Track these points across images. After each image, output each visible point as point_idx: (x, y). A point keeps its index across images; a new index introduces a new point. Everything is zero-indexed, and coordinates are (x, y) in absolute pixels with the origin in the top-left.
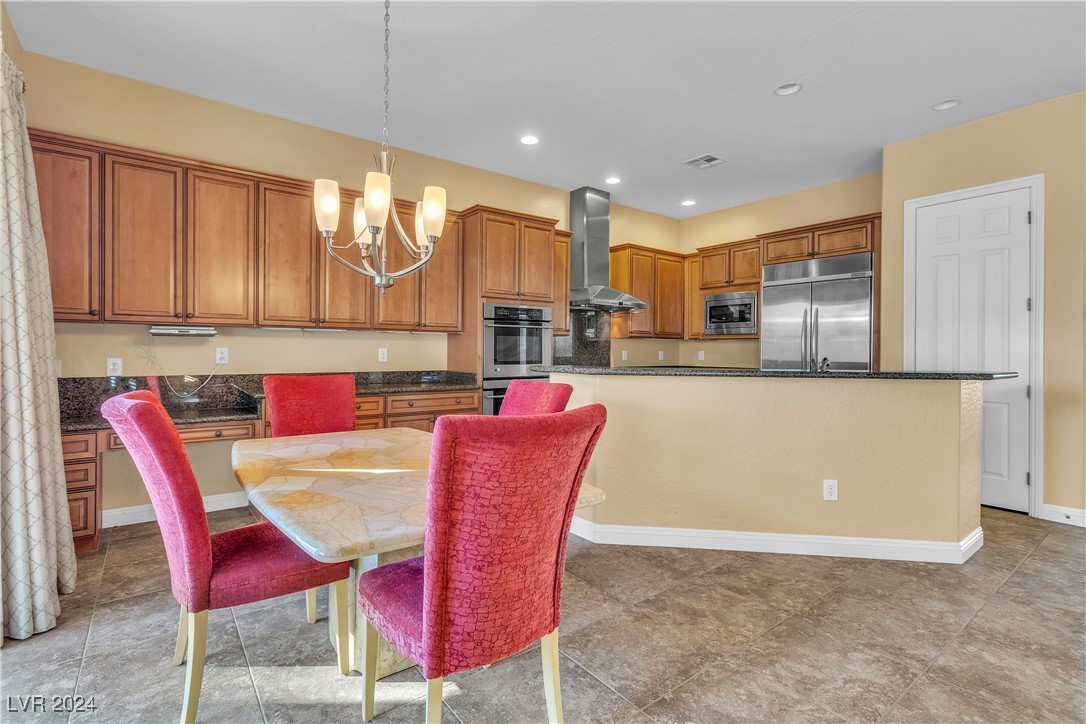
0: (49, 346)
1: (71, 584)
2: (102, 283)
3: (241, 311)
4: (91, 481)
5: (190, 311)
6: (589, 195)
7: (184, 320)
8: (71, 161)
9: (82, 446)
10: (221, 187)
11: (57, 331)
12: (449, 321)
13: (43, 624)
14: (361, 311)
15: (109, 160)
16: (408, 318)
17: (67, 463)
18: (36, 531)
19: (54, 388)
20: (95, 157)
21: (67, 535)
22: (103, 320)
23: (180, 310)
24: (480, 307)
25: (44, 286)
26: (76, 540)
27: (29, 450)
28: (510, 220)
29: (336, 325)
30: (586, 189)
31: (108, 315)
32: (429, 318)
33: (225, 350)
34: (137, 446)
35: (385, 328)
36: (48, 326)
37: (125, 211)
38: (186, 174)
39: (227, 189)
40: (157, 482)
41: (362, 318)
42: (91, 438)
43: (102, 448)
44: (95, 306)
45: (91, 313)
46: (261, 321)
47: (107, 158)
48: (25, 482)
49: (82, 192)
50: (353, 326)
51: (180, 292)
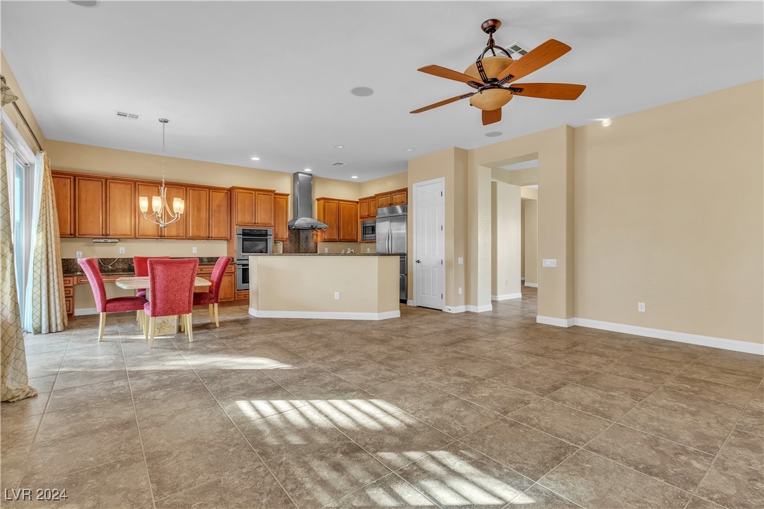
0: (59, 246)
1: (66, 324)
2: (75, 223)
3: (129, 233)
4: (71, 294)
5: (108, 233)
6: (300, 175)
7: (105, 236)
8: (63, 180)
9: (68, 282)
10: (120, 185)
11: (61, 241)
12: (223, 235)
13: (59, 329)
14: (181, 232)
15: (77, 178)
16: (203, 234)
17: (65, 287)
18: (57, 301)
19: (60, 260)
20: (72, 178)
21: (65, 313)
22: (75, 237)
23: (104, 233)
24: (235, 230)
25: (58, 228)
26: (68, 314)
27: (55, 277)
28: (250, 192)
29: (170, 238)
30: (298, 173)
31: (77, 235)
32: (213, 234)
33: (124, 248)
34: (87, 270)
35: (193, 238)
36: (59, 240)
37: (83, 196)
38: (106, 181)
39: (123, 185)
40: (92, 279)
41: (181, 235)
42: (71, 279)
43: (75, 283)
44: (72, 232)
45: (71, 234)
46: (137, 237)
47: (76, 178)
48: (54, 286)
49: (68, 191)
50: (178, 238)
51: (104, 226)
